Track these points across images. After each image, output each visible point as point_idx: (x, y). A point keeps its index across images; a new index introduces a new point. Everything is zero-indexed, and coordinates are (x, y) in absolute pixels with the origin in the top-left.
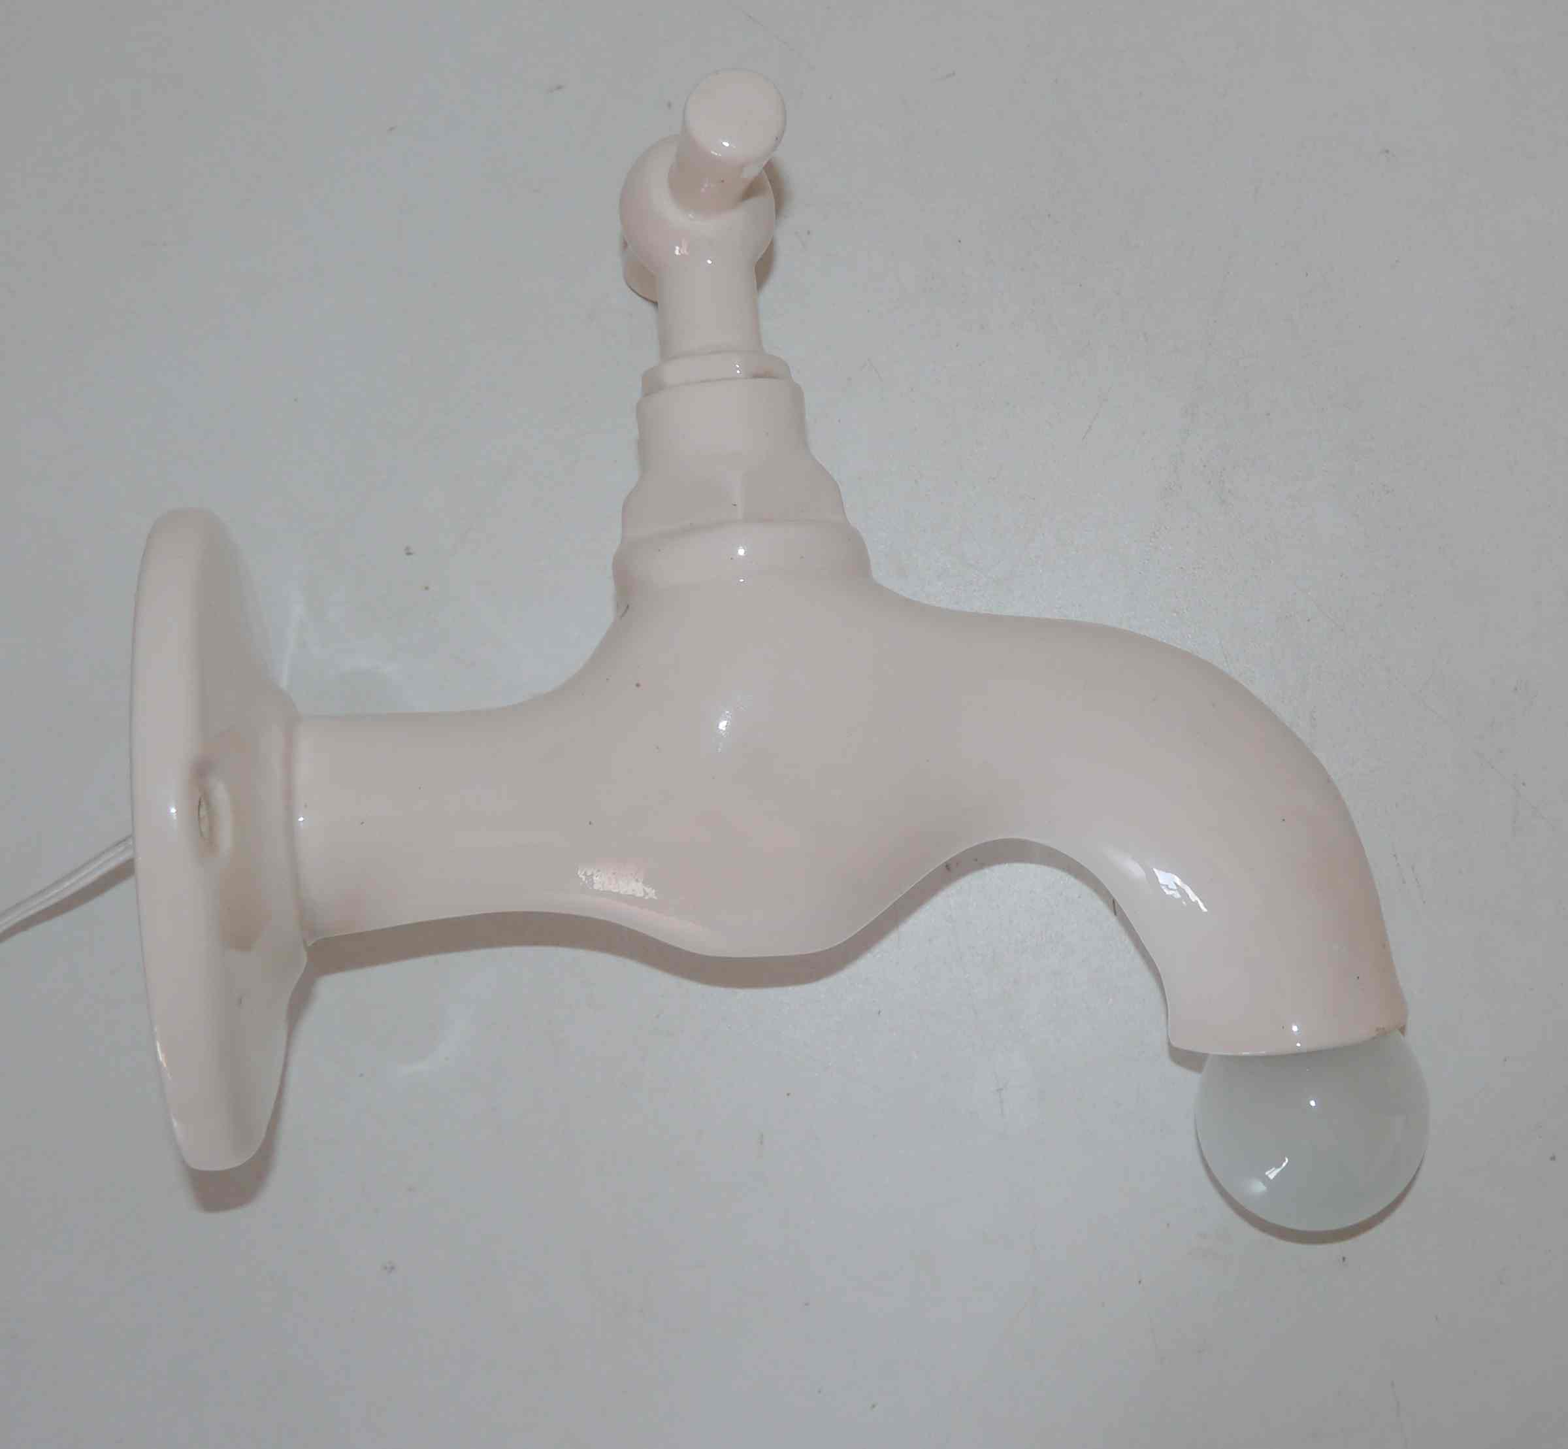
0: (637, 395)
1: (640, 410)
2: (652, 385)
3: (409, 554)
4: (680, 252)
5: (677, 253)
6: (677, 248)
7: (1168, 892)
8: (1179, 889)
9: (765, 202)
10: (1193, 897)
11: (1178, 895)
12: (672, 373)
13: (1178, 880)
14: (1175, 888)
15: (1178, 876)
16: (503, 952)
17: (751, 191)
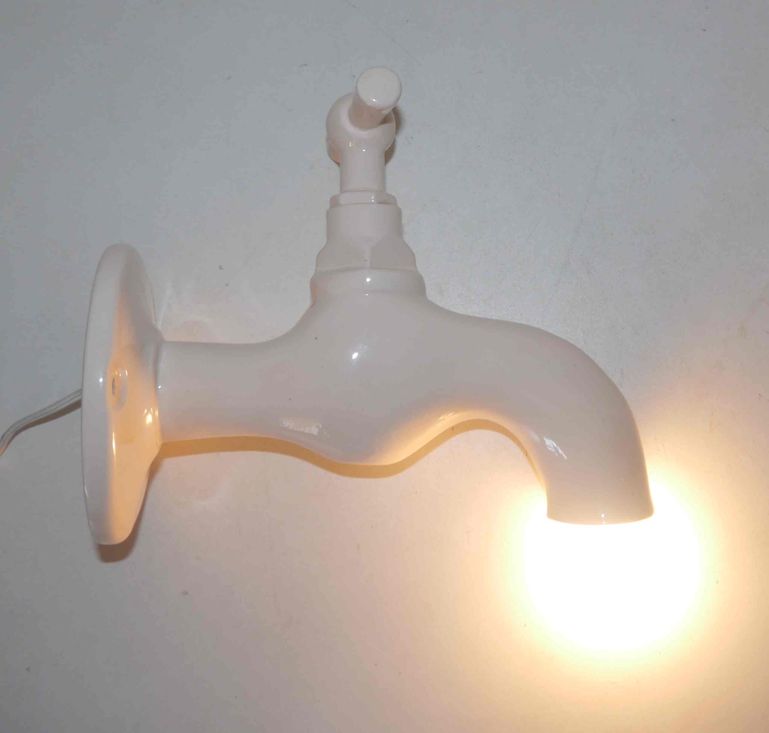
0: (328, 206)
1: (328, 215)
2: (334, 202)
3: (221, 269)
4: (351, 145)
5: (350, 145)
6: (351, 143)
7: (550, 449)
8: (555, 448)
9: (391, 126)
10: (561, 451)
11: (553, 450)
12: (344, 199)
13: (555, 445)
14: (553, 447)
15: (555, 442)
16: (249, 453)
17: (385, 120)
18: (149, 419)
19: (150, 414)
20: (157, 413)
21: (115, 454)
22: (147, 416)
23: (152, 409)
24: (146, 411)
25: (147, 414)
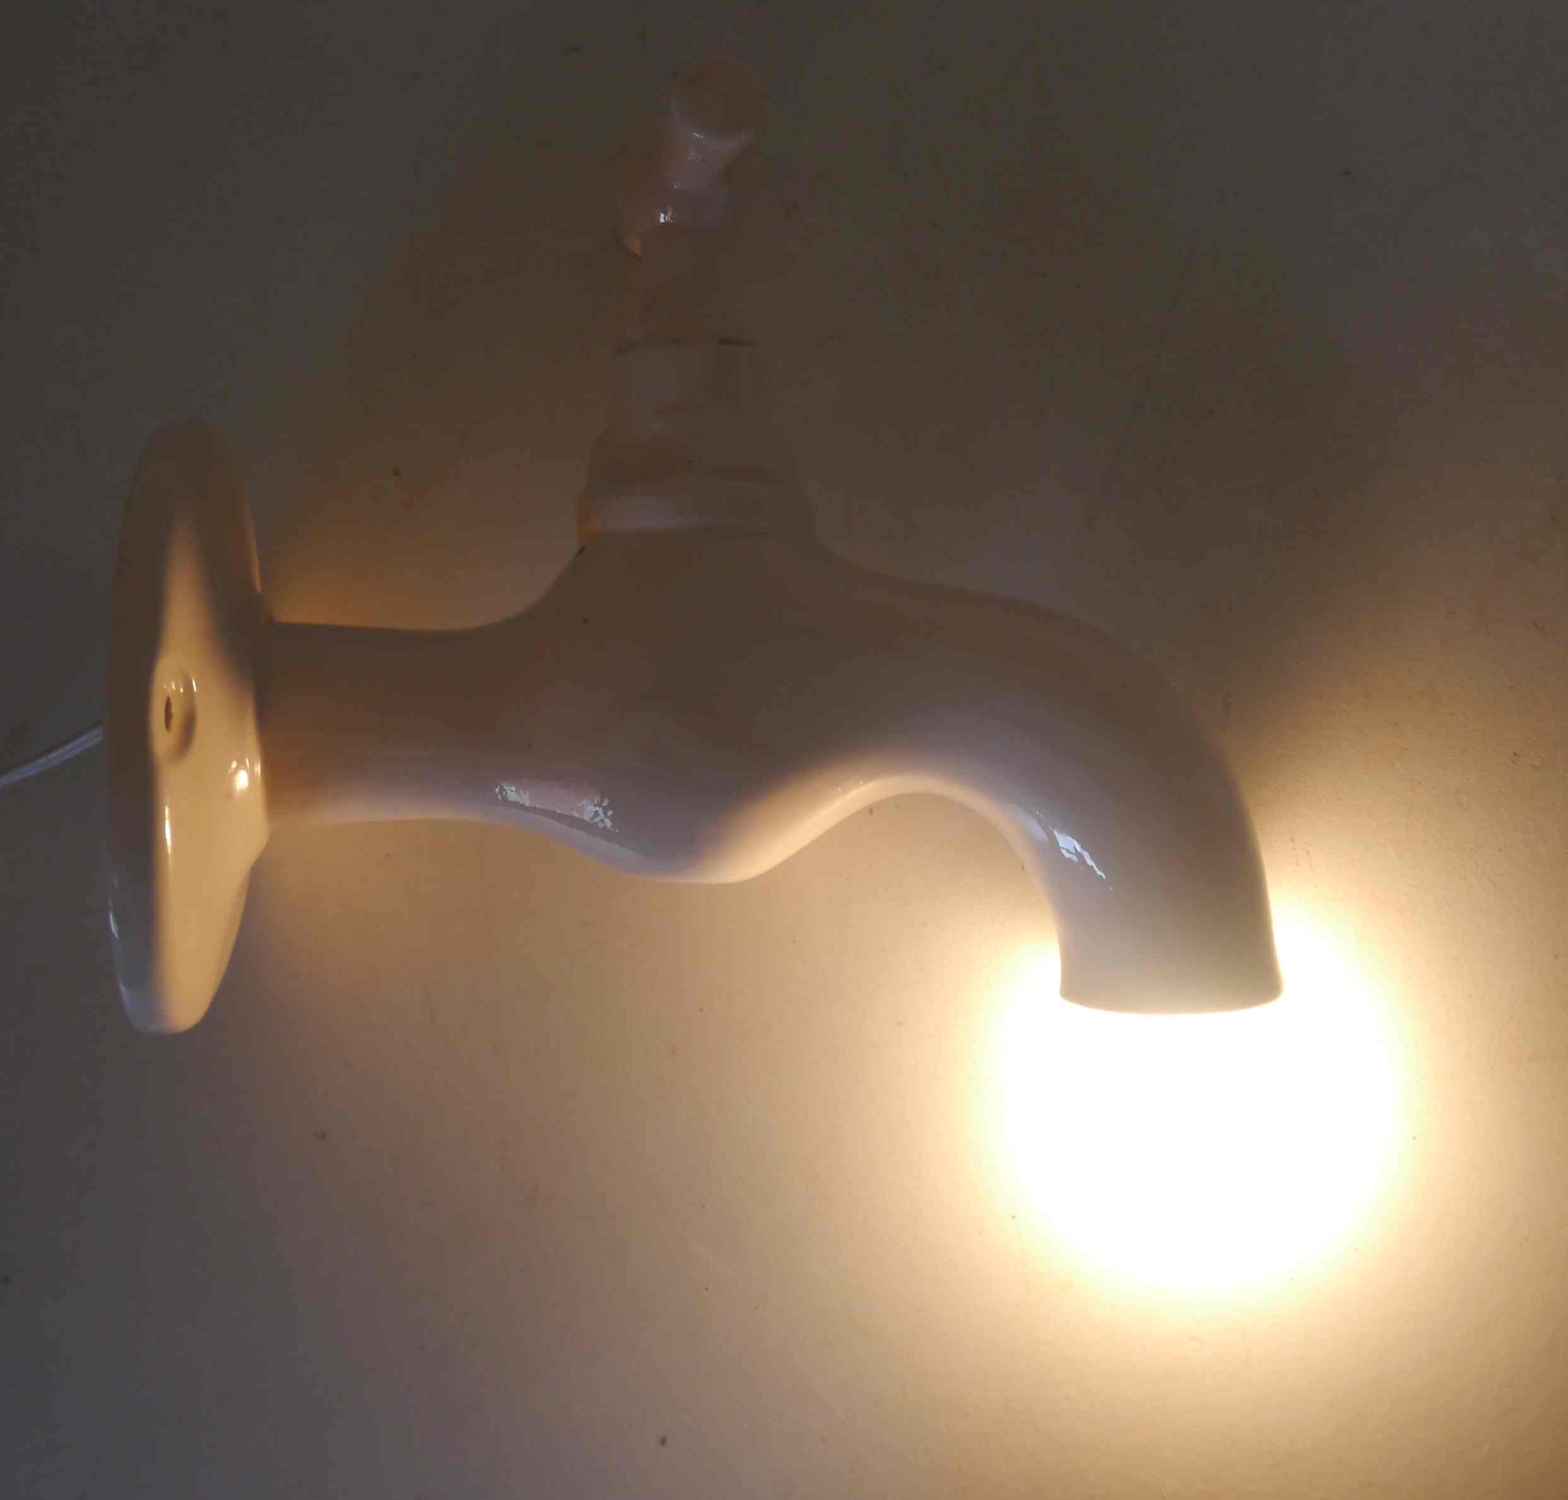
15: (1079, 843)
18: (242, 781)
19: (244, 769)
20: (258, 769)
21: (169, 850)
22: (237, 775)
23: (247, 761)
24: (234, 765)
25: (237, 769)
